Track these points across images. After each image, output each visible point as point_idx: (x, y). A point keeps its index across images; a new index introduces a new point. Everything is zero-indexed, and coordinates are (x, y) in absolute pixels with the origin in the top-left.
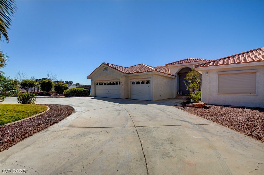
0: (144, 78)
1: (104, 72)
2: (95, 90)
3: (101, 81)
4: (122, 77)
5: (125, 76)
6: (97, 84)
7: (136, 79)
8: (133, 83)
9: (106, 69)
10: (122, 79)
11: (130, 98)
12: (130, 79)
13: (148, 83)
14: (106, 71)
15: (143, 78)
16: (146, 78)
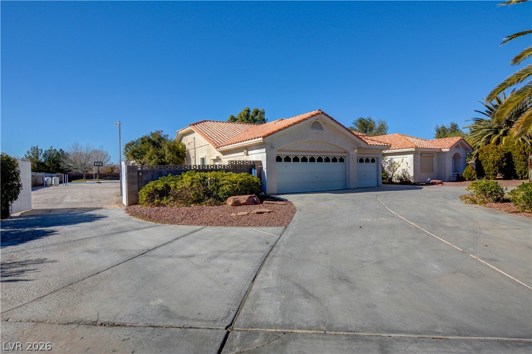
1: (314, 131)
8: (361, 160)
9: (316, 125)
14: (319, 131)
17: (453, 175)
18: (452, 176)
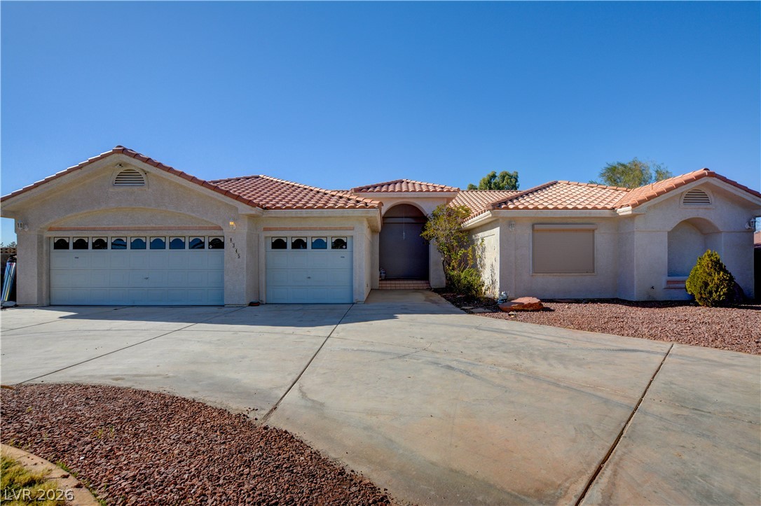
0: (326, 229)
1: (121, 189)
2: (46, 273)
3: (94, 229)
4: (234, 220)
5: (251, 217)
6: (61, 245)
7: (291, 229)
8: (279, 244)
9: (127, 177)
10: (235, 230)
11: (263, 298)
12: (266, 229)
13: (339, 244)
14: (135, 189)
15: (321, 229)
16: (336, 229)
17: (668, 282)
18: (664, 285)
